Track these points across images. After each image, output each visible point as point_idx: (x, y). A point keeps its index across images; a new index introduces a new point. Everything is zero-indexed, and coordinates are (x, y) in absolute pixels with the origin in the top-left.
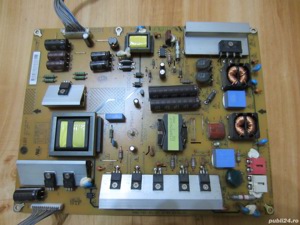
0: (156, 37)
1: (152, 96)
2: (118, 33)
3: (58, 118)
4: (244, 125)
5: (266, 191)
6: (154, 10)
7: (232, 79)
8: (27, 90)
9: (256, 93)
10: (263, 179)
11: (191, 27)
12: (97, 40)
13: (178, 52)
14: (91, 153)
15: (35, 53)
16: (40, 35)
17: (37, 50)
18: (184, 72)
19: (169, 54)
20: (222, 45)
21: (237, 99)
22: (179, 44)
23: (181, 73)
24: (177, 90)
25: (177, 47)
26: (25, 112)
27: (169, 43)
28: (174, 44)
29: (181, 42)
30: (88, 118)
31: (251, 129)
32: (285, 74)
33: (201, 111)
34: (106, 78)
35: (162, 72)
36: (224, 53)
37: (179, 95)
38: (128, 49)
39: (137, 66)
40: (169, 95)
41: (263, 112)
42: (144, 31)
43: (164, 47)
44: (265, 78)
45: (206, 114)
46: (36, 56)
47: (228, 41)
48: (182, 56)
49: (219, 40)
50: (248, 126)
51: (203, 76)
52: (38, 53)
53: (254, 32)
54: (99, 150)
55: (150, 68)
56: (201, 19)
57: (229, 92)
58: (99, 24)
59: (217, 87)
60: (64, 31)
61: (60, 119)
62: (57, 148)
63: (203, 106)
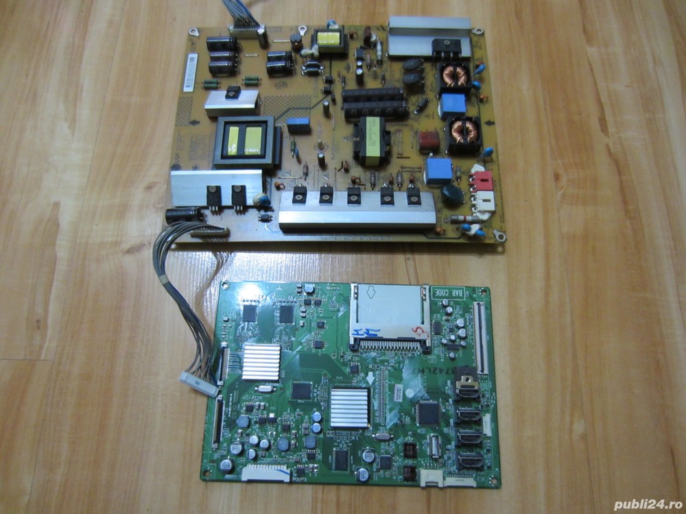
0: (352, 36)
1: (346, 99)
2: (302, 33)
3: (226, 123)
4: (463, 131)
5: (493, 208)
6: (349, 9)
7: (448, 80)
8: (180, 99)
9: (481, 101)
10: (490, 195)
11: (396, 22)
12: (274, 39)
13: (379, 53)
14: (268, 160)
15: (190, 56)
16: (197, 34)
17: (193, 51)
18: (388, 76)
19: (368, 57)
20: (436, 44)
21: (455, 103)
22: (382, 44)
23: (384, 78)
24: (377, 92)
25: (379, 47)
26: (178, 124)
27: (368, 44)
28: (375, 45)
29: (385, 44)
30: (266, 122)
31: (472, 135)
32: (525, 87)
33: (410, 122)
34: (285, 85)
35: (360, 72)
36: (438, 53)
37: (381, 98)
38: (316, 47)
39: (328, 70)
40: (369, 99)
41: (490, 123)
42: (336, 27)
43: (361, 48)
44: (494, 85)
45: (416, 125)
46: (192, 59)
47: (443, 40)
48: (385, 59)
49: (432, 39)
50: (468, 132)
51: (412, 78)
52: (196, 56)
53: (479, 33)
54: (277, 162)
55: (344, 73)
56: (411, 12)
57: (445, 96)
58: (276, 22)
59: (431, 95)
60: (231, 28)
61: (228, 124)
62: (224, 156)
63: (412, 116)
